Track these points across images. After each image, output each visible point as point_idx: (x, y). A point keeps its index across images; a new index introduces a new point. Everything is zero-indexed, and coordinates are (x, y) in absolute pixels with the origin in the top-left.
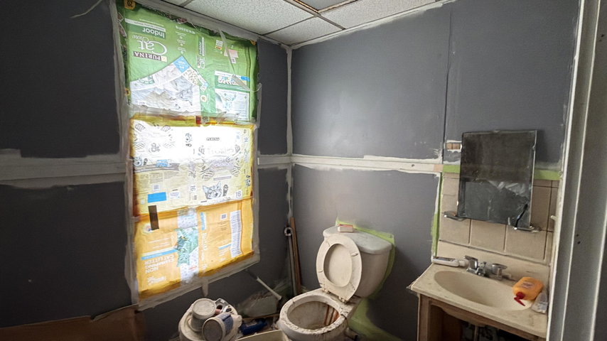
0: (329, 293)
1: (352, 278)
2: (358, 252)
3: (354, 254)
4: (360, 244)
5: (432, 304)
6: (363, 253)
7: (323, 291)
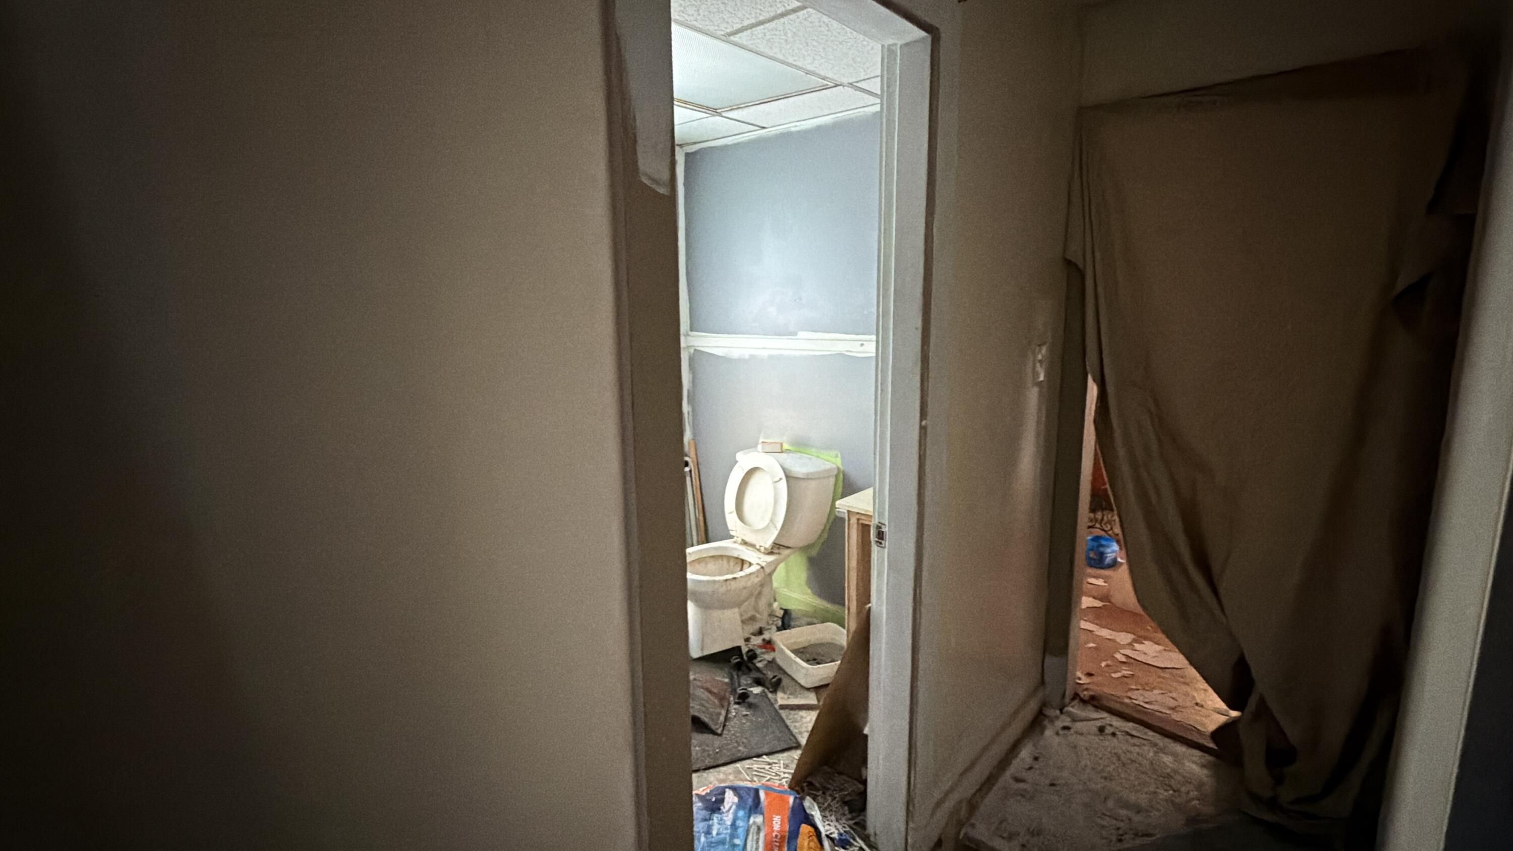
0: (745, 543)
1: (774, 513)
2: (782, 475)
3: (777, 479)
4: (787, 466)
5: (861, 522)
6: (789, 477)
7: (735, 542)
